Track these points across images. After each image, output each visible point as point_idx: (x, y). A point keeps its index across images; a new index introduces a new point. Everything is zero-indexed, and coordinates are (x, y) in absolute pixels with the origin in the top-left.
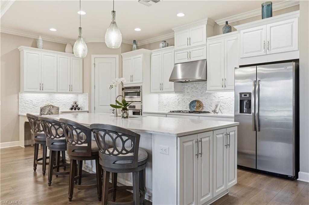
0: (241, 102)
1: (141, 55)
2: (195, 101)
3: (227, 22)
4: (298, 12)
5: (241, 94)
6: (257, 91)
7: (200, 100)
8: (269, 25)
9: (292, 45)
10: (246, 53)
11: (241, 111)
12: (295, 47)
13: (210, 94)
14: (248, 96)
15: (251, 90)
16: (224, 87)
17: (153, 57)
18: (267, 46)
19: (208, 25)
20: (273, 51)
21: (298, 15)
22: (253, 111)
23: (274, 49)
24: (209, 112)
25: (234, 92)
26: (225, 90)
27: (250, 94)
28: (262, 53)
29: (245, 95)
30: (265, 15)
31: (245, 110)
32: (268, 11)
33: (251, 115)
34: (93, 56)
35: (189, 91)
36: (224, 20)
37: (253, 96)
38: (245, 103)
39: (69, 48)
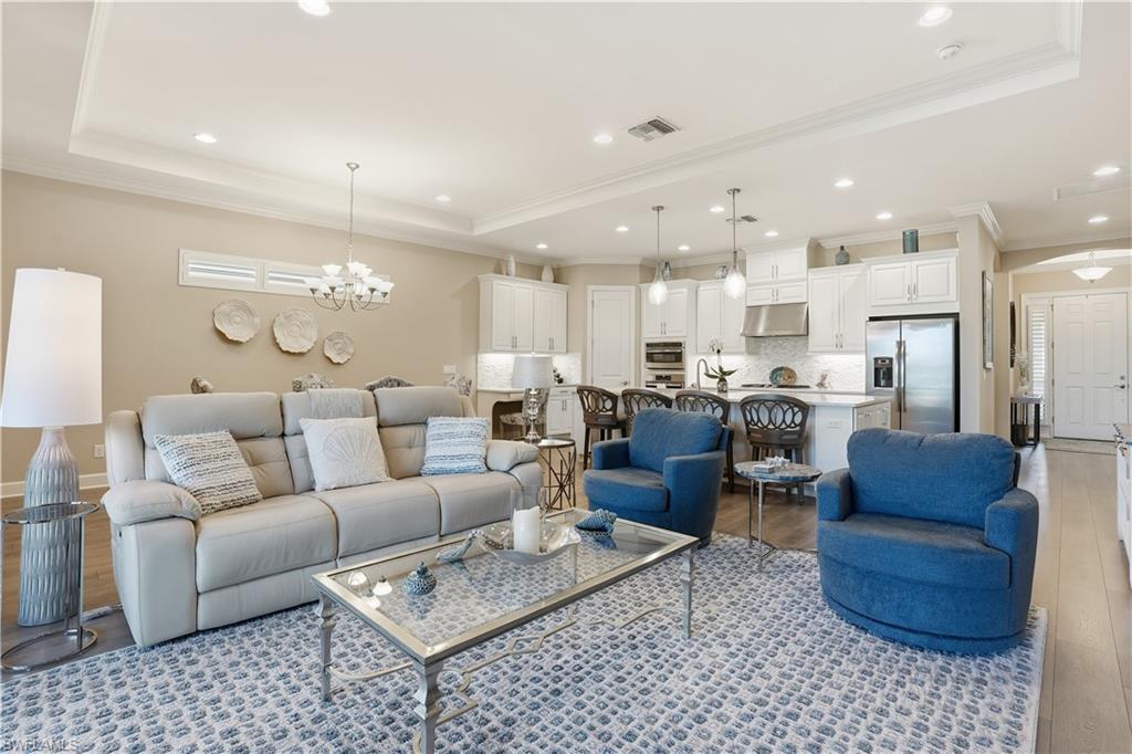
0: (877, 370)
1: (685, 290)
2: (781, 369)
3: (842, 248)
4: (957, 250)
5: (876, 359)
6: (901, 355)
7: (790, 367)
8: (915, 263)
9: (948, 294)
10: (880, 299)
11: (877, 384)
12: (953, 295)
13: (810, 357)
14: (887, 361)
15: (892, 352)
16: (839, 348)
17: (701, 294)
18: (913, 290)
19: (809, 247)
20: (920, 300)
21: (957, 254)
22: (895, 384)
23: (924, 296)
24: (808, 387)
25: (864, 356)
26: (840, 352)
27: (891, 360)
28: (905, 301)
29: (883, 360)
30: (908, 248)
31: (883, 383)
32: (912, 243)
33: (893, 389)
34: (591, 288)
35: (769, 351)
36: (837, 244)
37: (895, 362)
38: (882, 373)
39: (547, 275)
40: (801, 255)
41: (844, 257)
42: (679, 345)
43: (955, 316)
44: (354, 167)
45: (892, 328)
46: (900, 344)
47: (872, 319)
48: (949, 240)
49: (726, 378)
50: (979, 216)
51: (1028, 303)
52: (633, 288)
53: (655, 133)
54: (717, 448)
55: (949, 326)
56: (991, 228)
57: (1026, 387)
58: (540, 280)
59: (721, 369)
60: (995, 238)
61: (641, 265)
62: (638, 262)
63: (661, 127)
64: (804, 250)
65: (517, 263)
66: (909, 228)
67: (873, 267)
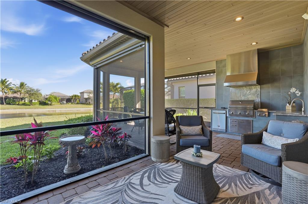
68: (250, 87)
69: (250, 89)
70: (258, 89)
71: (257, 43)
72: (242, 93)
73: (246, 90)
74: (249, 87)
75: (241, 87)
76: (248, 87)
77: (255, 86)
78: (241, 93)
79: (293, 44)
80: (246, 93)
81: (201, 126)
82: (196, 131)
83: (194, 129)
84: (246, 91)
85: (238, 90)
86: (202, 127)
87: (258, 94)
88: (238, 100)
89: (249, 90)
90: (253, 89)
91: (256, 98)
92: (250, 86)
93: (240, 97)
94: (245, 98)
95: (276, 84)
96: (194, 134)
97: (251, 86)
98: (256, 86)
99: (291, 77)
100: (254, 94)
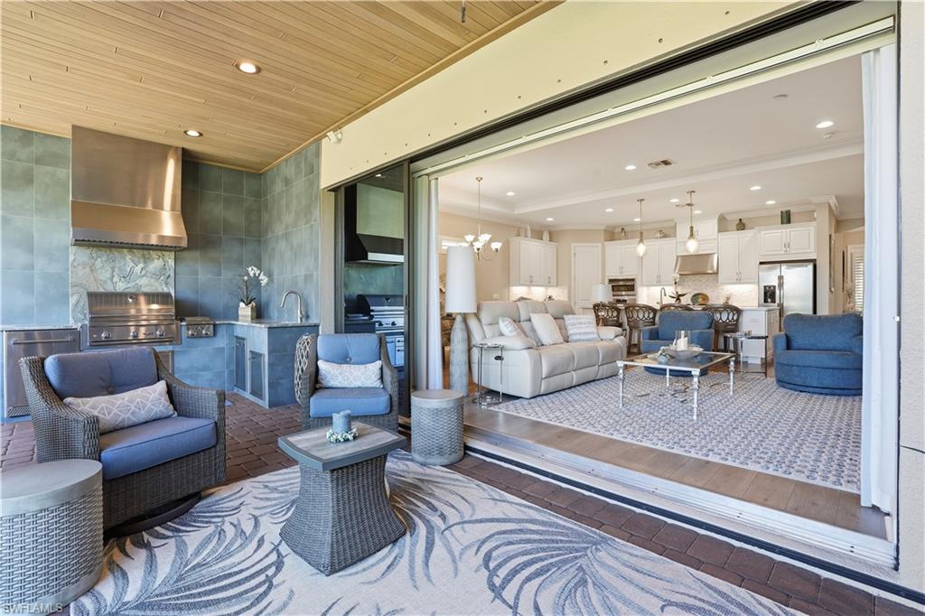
0: (765, 293)
2: (699, 294)
3: (740, 220)
4: (815, 222)
5: (765, 287)
6: (781, 285)
8: (788, 230)
9: (810, 247)
10: (765, 250)
11: (766, 301)
12: (813, 249)
13: (719, 286)
14: (772, 288)
15: (775, 283)
16: (739, 281)
18: (787, 245)
19: (719, 219)
21: (815, 225)
22: (777, 301)
23: (794, 249)
25: (757, 285)
26: (739, 283)
27: (774, 287)
28: (783, 252)
29: (770, 287)
30: (785, 221)
31: (769, 300)
32: (786, 218)
33: (776, 304)
34: (573, 245)
35: (690, 283)
36: (737, 217)
37: (777, 288)
38: (769, 294)
39: (546, 236)
40: (714, 224)
41: (741, 226)
42: (633, 280)
43: (814, 262)
44: (480, 179)
45: (774, 268)
46: (781, 278)
47: (761, 263)
48: (809, 216)
49: (681, 298)
50: (829, 203)
51: (852, 251)
52: (600, 245)
53: (663, 165)
54: (710, 328)
55: (811, 267)
56: (834, 208)
57: (852, 304)
58: (542, 239)
59: (677, 293)
60: (835, 213)
61: (605, 230)
62: (604, 227)
63: (666, 163)
64: (716, 221)
65: (531, 230)
66: (785, 209)
67: (763, 232)
68: (146, 252)
69: (146, 260)
70: (170, 261)
71: (201, 135)
72: (116, 269)
73: (132, 261)
74: (141, 252)
75: (113, 250)
76: (138, 253)
77: (159, 253)
78: (113, 269)
79: (246, 167)
80: (131, 272)
81: (161, 386)
82: (149, 405)
83: (139, 400)
84: (132, 264)
85: (104, 258)
86: (169, 386)
87: (169, 276)
88: (101, 290)
89: (141, 260)
90: (153, 260)
91: (164, 287)
92: (143, 249)
93: (109, 281)
94: (129, 285)
95: (213, 253)
96: (142, 421)
97: (150, 249)
98: (164, 253)
99: (241, 242)
100: (156, 276)
